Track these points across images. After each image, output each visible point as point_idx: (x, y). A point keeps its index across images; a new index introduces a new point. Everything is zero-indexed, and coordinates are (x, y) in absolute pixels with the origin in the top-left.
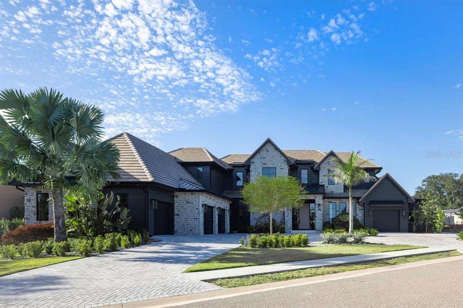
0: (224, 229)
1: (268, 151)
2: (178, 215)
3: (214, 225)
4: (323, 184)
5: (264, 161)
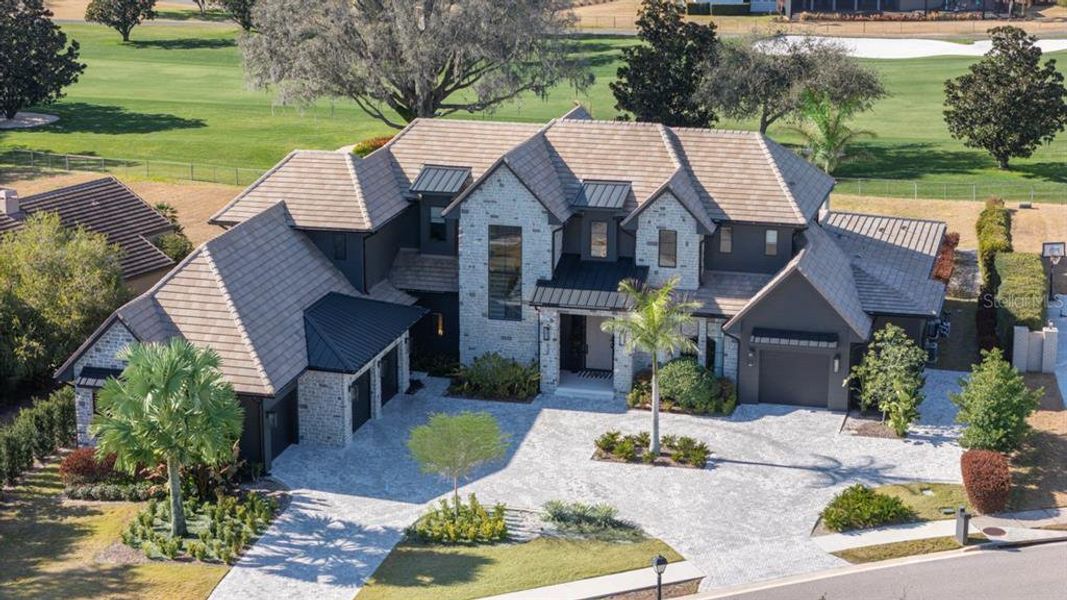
0: (397, 384)
1: (502, 185)
3: (372, 400)
4: (645, 263)
5: (493, 209)
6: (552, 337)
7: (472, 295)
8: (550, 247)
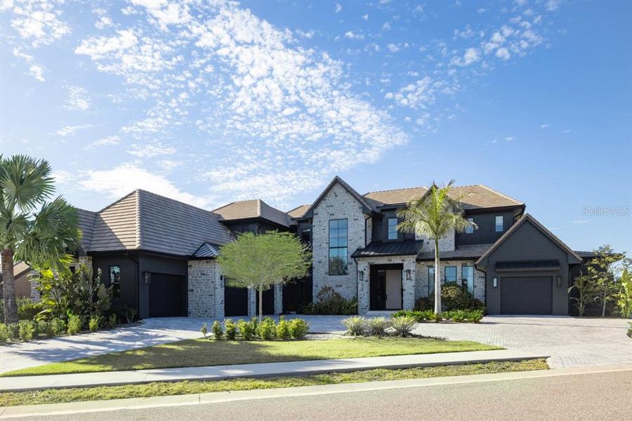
0: (274, 309)
1: (336, 196)
2: (192, 290)
3: (249, 303)
4: (421, 239)
5: (331, 210)
6: (365, 279)
7: (320, 262)
8: (364, 228)
